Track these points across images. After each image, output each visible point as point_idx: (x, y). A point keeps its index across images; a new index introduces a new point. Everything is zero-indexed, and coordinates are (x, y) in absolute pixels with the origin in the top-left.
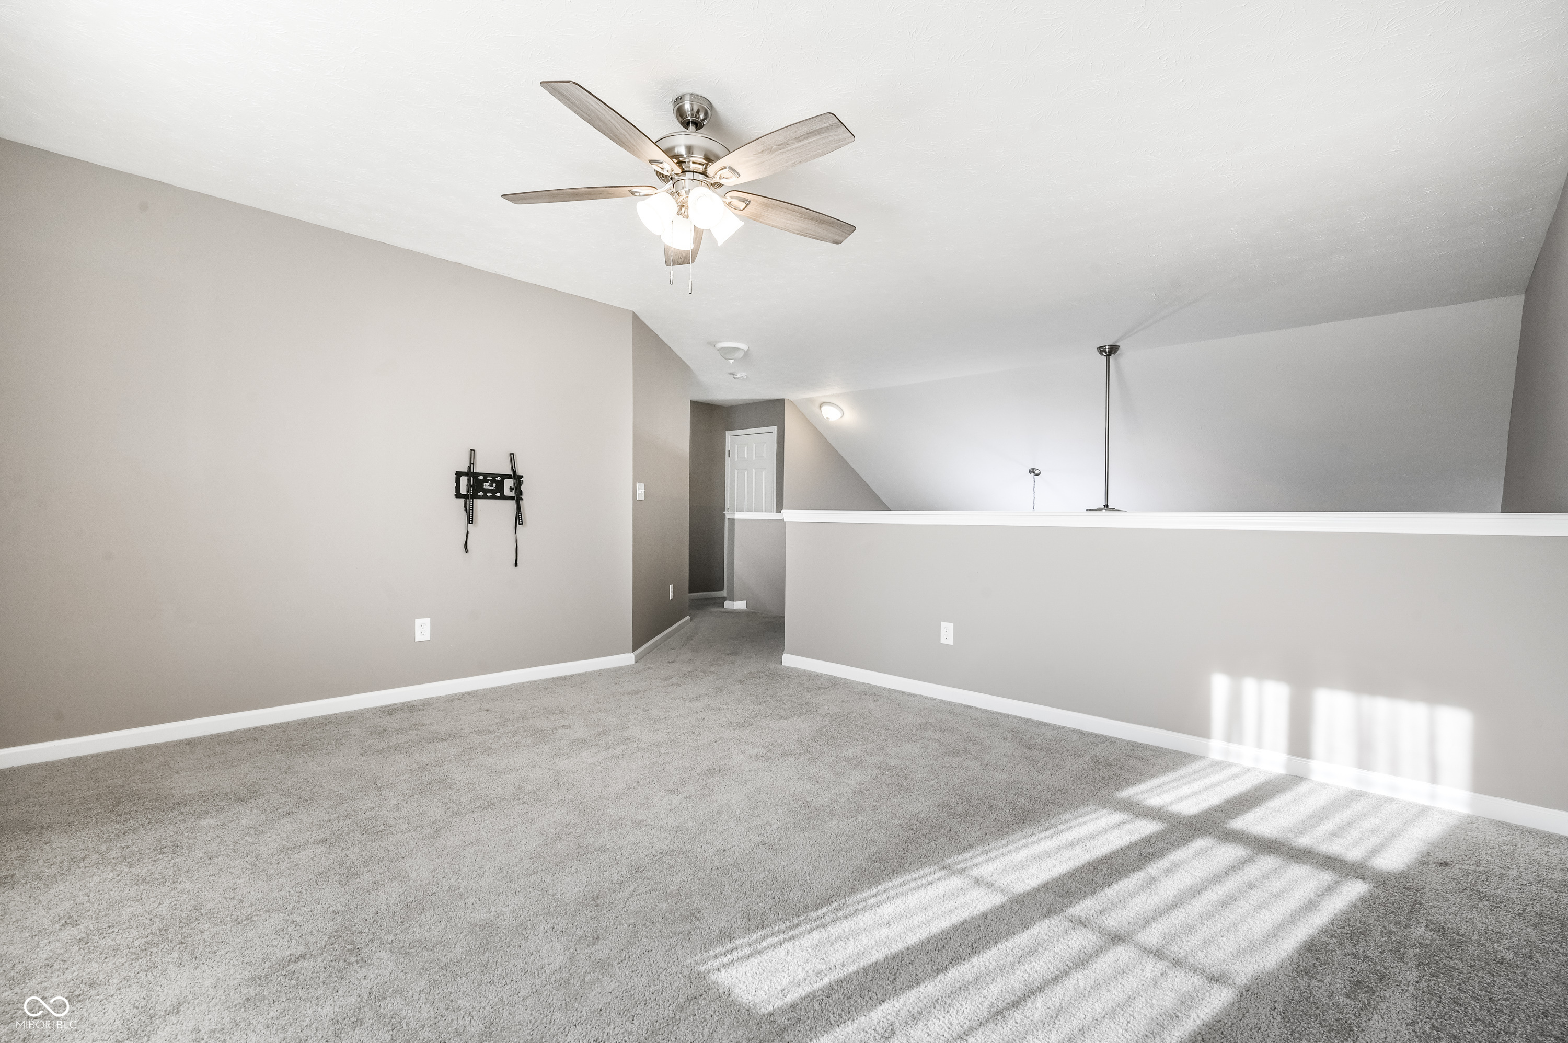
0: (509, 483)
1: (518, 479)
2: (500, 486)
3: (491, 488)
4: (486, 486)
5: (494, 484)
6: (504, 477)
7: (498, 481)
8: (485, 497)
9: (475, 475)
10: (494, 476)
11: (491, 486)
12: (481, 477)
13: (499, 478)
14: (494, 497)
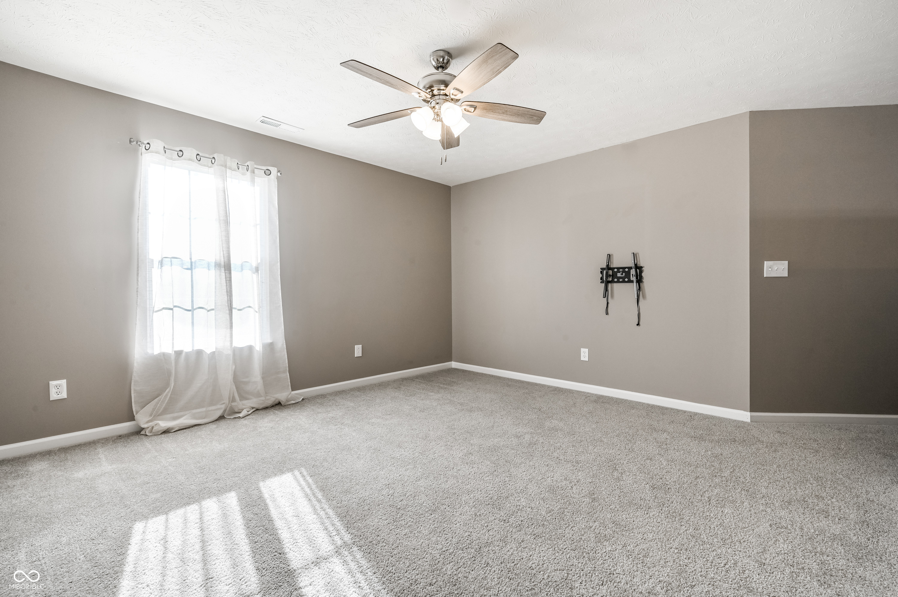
0: (633, 272)
1: (639, 268)
2: (628, 274)
3: (622, 276)
4: (619, 275)
5: (624, 274)
6: (630, 268)
7: (626, 271)
8: (618, 282)
9: (612, 269)
10: (624, 268)
11: (622, 274)
12: (616, 270)
13: (627, 270)
14: (624, 282)
